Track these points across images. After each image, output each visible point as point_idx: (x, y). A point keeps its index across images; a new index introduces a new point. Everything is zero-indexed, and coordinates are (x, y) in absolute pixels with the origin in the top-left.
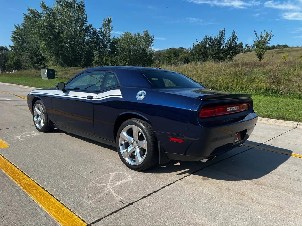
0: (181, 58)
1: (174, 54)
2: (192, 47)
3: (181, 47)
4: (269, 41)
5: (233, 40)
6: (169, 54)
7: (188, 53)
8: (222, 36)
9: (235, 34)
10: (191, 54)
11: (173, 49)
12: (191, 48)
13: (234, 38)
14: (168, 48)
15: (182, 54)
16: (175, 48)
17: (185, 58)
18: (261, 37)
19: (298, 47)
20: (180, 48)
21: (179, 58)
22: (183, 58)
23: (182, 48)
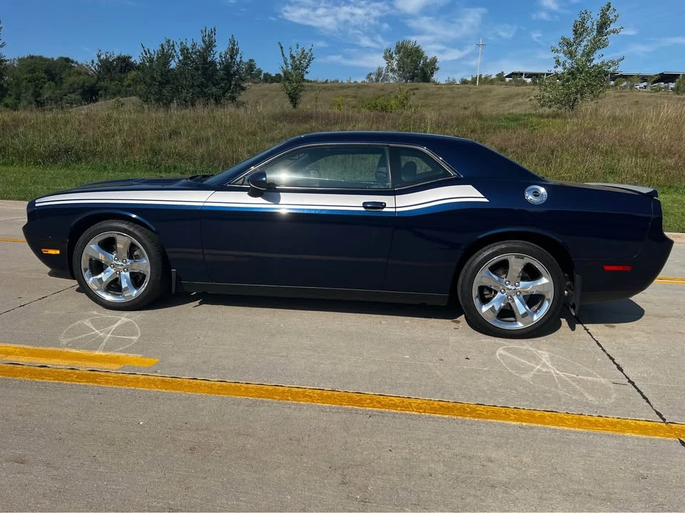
0: (71, 85)
1: (46, 72)
2: (96, 61)
3: (65, 56)
4: (306, 68)
5: (232, 58)
6: (33, 71)
7: (87, 74)
8: (210, 46)
9: (236, 43)
10: (96, 78)
11: (41, 58)
12: (93, 62)
13: (233, 52)
14: (26, 57)
15: (70, 76)
16: (46, 56)
17: (83, 86)
18: (293, 57)
19: (326, 82)
20: (62, 58)
21: (65, 86)
22: (76, 86)
23: (67, 60)
